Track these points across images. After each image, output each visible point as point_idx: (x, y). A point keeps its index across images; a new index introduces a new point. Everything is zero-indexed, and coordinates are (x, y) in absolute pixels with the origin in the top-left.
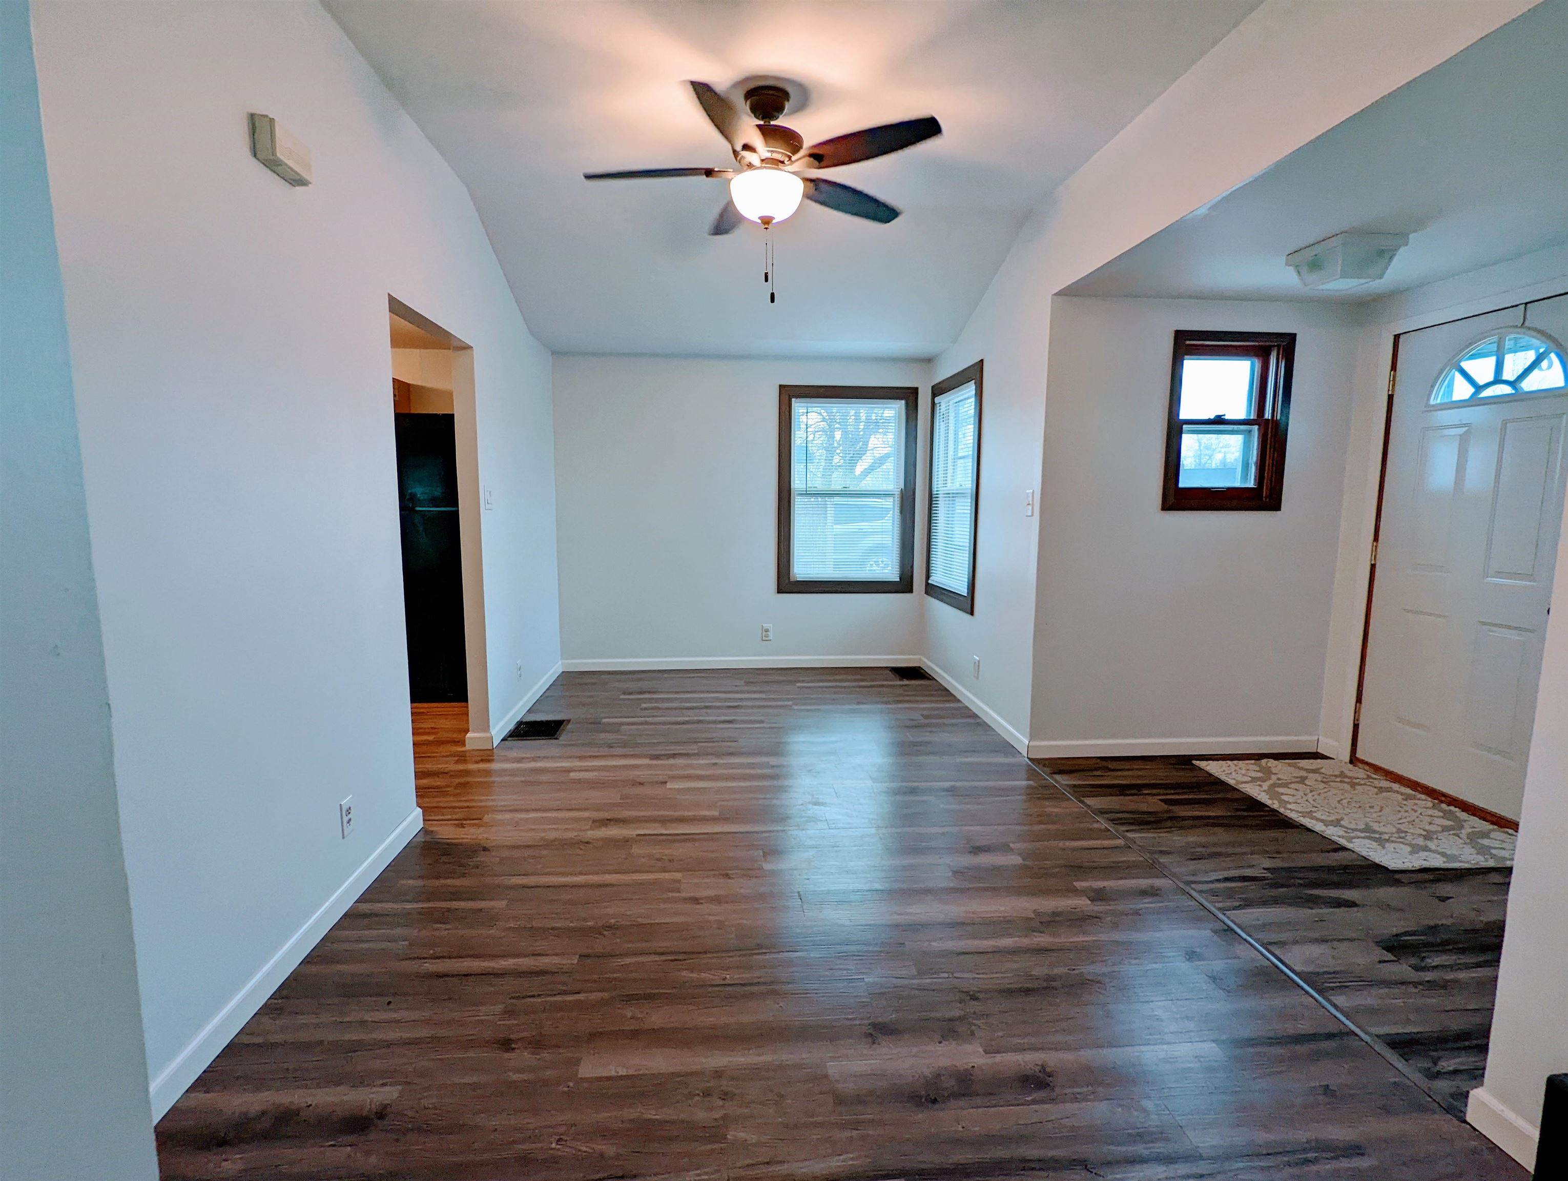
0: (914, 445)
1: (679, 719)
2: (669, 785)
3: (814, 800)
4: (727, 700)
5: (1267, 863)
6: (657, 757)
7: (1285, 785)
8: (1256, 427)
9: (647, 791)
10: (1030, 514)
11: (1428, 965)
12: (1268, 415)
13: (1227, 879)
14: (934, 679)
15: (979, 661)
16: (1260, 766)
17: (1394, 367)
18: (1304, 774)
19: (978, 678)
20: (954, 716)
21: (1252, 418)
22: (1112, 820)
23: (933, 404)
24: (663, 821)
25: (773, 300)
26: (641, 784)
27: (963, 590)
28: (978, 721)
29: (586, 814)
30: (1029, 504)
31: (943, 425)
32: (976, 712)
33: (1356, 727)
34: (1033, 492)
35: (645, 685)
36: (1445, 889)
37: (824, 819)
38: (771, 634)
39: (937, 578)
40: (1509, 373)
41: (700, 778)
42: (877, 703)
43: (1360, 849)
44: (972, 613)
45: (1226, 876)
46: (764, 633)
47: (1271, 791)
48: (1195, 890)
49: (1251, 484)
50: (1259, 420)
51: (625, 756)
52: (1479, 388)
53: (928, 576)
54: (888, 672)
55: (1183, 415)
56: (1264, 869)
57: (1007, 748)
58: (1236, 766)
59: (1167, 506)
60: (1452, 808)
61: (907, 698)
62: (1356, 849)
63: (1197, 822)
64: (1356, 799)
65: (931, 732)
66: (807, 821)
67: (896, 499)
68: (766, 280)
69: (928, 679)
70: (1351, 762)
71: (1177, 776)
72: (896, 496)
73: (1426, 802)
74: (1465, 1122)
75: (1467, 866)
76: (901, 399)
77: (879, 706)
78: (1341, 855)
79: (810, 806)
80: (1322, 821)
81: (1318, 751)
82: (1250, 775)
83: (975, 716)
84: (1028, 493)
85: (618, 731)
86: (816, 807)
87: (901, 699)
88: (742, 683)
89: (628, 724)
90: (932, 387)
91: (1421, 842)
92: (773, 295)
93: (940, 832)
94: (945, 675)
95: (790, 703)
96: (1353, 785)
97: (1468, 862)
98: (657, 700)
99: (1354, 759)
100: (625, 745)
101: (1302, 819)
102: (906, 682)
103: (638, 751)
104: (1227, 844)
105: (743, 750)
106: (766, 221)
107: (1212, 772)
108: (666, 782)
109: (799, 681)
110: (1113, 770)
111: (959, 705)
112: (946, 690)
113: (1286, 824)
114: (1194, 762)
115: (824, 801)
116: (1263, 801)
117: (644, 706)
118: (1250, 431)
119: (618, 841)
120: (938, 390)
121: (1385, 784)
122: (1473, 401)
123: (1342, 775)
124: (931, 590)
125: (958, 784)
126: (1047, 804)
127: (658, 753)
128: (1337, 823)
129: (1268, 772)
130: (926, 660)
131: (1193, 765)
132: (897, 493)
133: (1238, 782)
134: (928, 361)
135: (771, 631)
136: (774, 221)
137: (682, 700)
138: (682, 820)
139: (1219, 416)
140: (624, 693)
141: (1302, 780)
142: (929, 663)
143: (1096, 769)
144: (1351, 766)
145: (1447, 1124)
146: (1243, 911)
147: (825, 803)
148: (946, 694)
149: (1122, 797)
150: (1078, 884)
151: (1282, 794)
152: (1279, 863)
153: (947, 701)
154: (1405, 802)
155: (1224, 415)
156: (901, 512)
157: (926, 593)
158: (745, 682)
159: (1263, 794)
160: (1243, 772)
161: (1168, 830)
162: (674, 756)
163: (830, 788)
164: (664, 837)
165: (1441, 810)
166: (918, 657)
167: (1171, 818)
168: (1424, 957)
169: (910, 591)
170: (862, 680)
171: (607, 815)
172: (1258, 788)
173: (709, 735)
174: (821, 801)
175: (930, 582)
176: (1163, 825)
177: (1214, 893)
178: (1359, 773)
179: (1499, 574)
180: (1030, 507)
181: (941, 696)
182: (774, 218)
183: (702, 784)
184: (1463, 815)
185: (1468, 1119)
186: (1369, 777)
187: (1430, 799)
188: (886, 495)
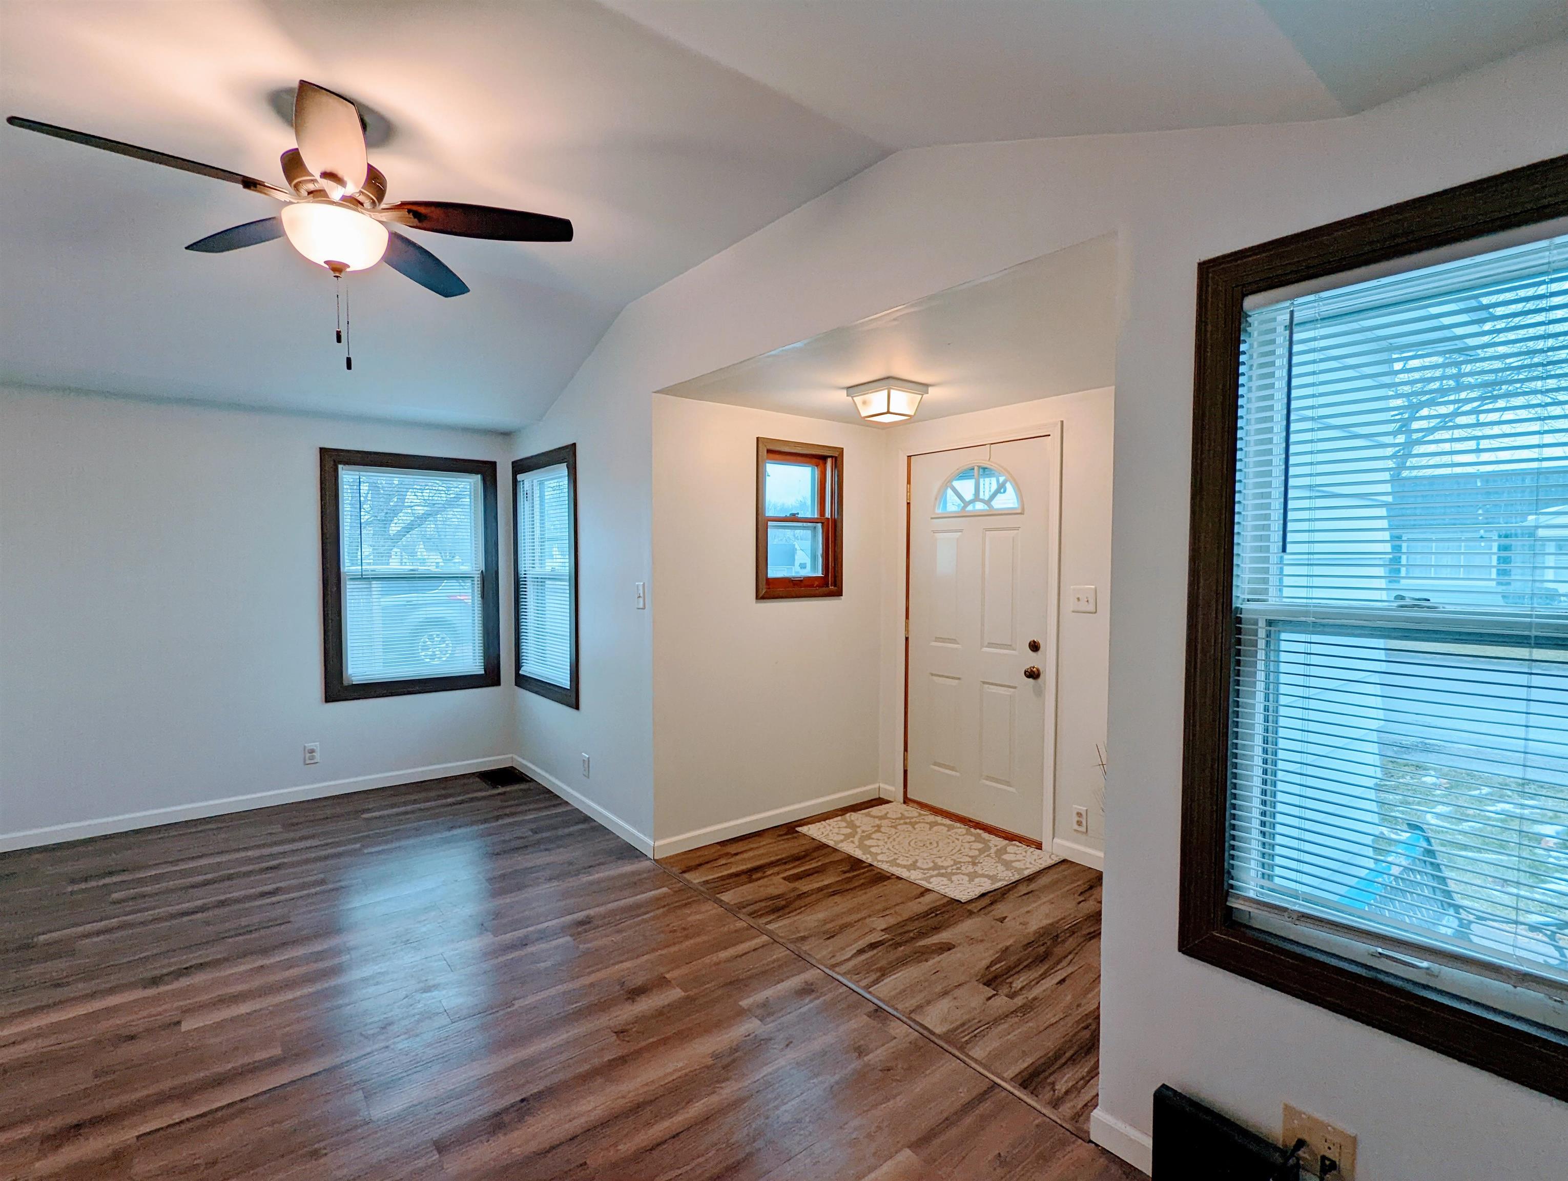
0: (494, 524)
1: (186, 906)
2: (185, 1027)
3: (422, 985)
4: (261, 858)
5: (881, 924)
6: (155, 981)
7: (869, 837)
8: (820, 525)
9: (144, 1047)
10: (641, 606)
11: (1017, 990)
12: (828, 515)
13: (861, 952)
14: (532, 780)
15: (589, 758)
16: (845, 821)
17: (909, 482)
18: (877, 822)
19: (588, 777)
20: (566, 824)
21: (816, 516)
22: (750, 915)
23: (515, 483)
24: (183, 1095)
25: (349, 367)
26: (132, 1038)
27: (566, 683)
28: (593, 824)
29: (27, 1130)
30: (639, 597)
31: (527, 505)
32: (589, 815)
33: (905, 772)
34: (644, 584)
35: (112, 860)
36: (1001, 909)
37: (442, 1010)
38: (317, 755)
39: (530, 668)
40: (985, 494)
41: (236, 998)
42: (472, 823)
43: (938, 888)
44: (577, 707)
45: (859, 948)
46: (308, 755)
47: (861, 846)
48: (839, 974)
49: (819, 573)
50: (821, 519)
51: (93, 995)
52: (967, 504)
53: (518, 666)
54: (477, 779)
55: (770, 513)
56: (882, 930)
57: (629, 852)
58: (830, 825)
59: (761, 596)
60: (978, 831)
61: (507, 811)
62: (936, 889)
63: (820, 895)
64: (920, 838)
65: (546, 850)
66: (419, 1021)
67: (476, 583)
68: (339, 339)
69: (528, 781)
70: (905, 802)
71: (787, 848)
72: (476, 579)
73: (961, 829)
74: (1091, 1141)
75: (1005, 883)
76: (477, 473)
77: (475, 828)
78: (928, 898)
79: (418, 996)
80: (904, 867)
81: (881, 796)
82: (841, 832)
83: (587, 819)
84: (638, 586)
85: (72, 953)
86: (425, 995)
87: (500, 812)
88: (277, 828)
89: (88, 935)
90: (513, 463)
91: (970, 869)
92: (349, 361)
93: (587, 982)
94: (547, 775)
95: (358, 846)
96: (913, 825)
97: (1004, 880)
98: (141, 882)
99: (906, 800)
100: (88, 974)
101: (891, 868)
102: (501, 790)
103: (113, 980)
104: (850, 911)
105: (305, 932)
106: (337, 268)
107: (815, 836)
108: (178, 1023)
109: (364, 811)
110: (736, 854)
111: (569, 808)
112: (549, 792)
113: (881, 877)
114: (799, 829)
115: (436, 982)
116: (859, 857)
117: (115, 896)
118: (815, 528)
119: (103, 1162)
120: (520, 467)
121: (931, 818)
122: (962, 515)
123: (903, 817)
124: (522, 681)
125: (591, 912)
126: (689, 912)
127: (157, 973)
128: (914, 866)
129: (852, 825)
130: (520, 760)
131: (797, 832)
132: (477, 576)
133: (837, 842)
134: (506, 435)
135: (318, 750)
136: (348, 270)
137: (184, 874)
138: (219, 1081)
139: (794, 515)
140: (73, 881)
141: (878, 828)
142: (525, 762)
143: (720, 857)
144: (905, 806)
145: (1080, 1150)
146: (882, 983)
147: (439, 985)
148: (549, 797)
149: (751, 885)
150: (744, 1003)
151: (870, 847)
152: (892, 920)
153: (554, 806)
154: (949, 833)
155: (798, 514)
156: (483, 597)
157: (517, 684)
158: (283, 826)
159: (857, 849)
160: (836, 830)
161: (798, 911)
162: (187, 971)
163: (439, 960)
164: (189, 1125)
165: (972, 835)
166: (510, 756)
167: (800, 896)
168: (1011, 983)
169: (497, 683)
170: (446, 797)
171: (72, 1118)
172: (852, 845)
173: (244, 921)
174: (431, 983)
175: (521, 672)
176: (793, 906)
177: (856, 971)
178: (912, 812)
179: (990, 645)
180: (641, 600)
181: (546, 799)
182: (349, 266)
183: (243, 1009)
184: (986, 836)
185: (1092, 1139)
186: (920, 815)
187: (963, 826)
188: (463, 577)
